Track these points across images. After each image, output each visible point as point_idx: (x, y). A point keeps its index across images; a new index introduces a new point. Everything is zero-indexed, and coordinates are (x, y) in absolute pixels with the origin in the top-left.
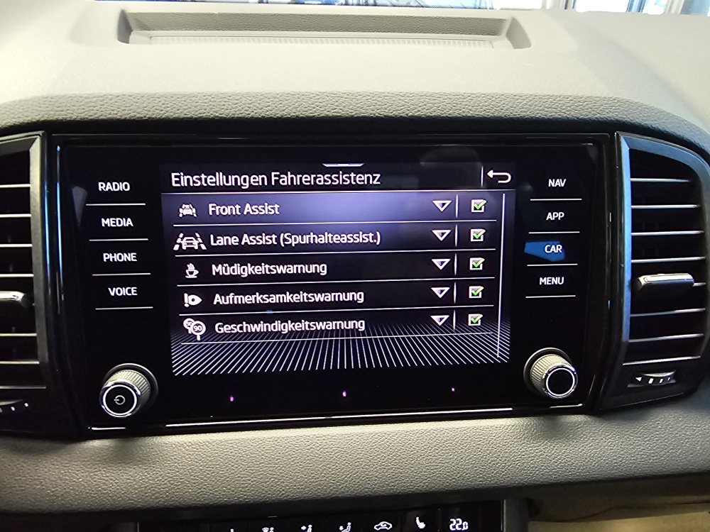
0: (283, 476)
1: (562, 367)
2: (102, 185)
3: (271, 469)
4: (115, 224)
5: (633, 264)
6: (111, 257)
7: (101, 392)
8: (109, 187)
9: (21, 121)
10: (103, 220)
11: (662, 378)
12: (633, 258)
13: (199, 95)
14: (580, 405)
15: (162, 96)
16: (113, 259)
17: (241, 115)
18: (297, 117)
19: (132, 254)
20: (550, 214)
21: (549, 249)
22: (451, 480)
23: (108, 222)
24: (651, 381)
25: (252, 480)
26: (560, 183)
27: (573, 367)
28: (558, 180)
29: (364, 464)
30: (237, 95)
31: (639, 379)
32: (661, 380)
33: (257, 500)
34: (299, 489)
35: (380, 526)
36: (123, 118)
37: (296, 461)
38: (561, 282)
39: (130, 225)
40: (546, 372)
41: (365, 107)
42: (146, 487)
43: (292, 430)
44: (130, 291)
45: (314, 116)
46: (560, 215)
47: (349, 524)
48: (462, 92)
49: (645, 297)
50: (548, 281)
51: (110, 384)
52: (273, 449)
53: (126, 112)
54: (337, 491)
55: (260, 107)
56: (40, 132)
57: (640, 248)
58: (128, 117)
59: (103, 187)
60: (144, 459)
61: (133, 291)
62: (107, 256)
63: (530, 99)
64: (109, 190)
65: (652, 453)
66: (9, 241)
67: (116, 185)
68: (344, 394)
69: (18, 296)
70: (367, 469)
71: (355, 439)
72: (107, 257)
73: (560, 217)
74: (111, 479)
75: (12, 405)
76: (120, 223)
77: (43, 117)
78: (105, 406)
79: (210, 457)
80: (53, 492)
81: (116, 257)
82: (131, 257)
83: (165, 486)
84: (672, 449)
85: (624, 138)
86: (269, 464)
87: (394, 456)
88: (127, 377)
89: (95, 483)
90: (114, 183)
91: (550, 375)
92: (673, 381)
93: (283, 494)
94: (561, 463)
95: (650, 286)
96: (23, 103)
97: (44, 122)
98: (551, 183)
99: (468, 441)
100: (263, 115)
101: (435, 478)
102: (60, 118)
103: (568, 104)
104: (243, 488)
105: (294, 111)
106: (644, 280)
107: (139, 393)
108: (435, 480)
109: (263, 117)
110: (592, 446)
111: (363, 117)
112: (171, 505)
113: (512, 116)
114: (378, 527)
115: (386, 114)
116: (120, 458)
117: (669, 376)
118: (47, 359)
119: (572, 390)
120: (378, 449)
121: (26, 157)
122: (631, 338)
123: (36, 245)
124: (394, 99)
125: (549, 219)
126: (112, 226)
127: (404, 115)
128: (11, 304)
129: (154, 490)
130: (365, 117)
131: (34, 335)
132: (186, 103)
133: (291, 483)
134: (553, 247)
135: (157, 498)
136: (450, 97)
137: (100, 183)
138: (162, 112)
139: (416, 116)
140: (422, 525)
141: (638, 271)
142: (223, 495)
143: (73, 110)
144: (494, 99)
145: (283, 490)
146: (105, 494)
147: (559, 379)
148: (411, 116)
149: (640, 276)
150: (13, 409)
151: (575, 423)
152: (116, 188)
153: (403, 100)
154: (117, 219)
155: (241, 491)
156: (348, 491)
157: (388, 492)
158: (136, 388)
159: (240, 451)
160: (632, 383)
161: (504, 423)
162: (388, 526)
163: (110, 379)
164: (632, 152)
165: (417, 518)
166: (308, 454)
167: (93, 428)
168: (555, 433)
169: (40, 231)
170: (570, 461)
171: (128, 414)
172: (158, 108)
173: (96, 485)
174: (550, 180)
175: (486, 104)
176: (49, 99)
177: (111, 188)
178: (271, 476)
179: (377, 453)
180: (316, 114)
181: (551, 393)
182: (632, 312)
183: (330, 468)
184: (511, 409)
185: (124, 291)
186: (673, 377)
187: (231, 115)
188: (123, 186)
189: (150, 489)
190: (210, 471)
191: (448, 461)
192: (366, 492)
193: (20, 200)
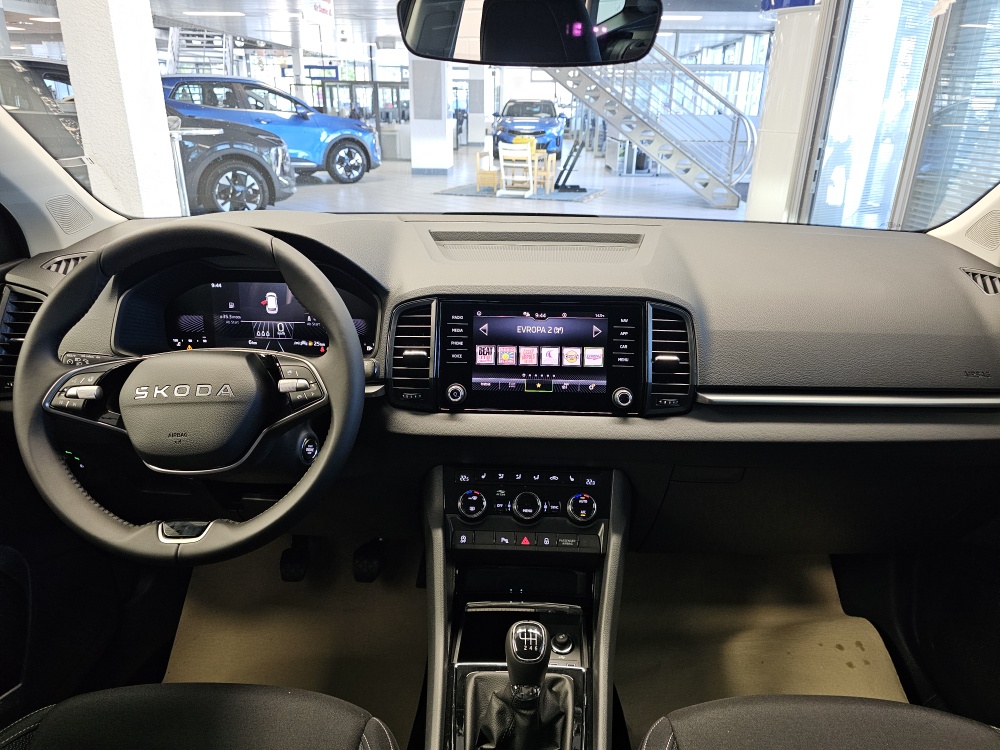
1: (625, 392)
4: (457, 331)
5: (653, 351)
7: (448, 392)
8: (456, 318)
9: (429, 294)
10: (453, 329)
11: (670, 401)
14: (637, 413)
15: (477, 286)
16: (455, 344)
19: (461, 342)
20: (623, 333)
21: (622, 347)
24: (665, 402)
26: (626, 321)
27: (632, 394)
28: (625, 319)
31: (660, 401)
38: (627, 360)
39: (462, 331)
40: (618, 394)
44: (459, 356)
46: (626, 333)
47: (538, 475)
49: (657, 365)
50: (622, 360)
51: (450, 390)
52: (510, 420)
55: (512, 291)
56: (436, 298)
57: (656, 346)
59: (454, 318)
66: (422, 335)
69: (425, 353)
72: (452, 343)
74: (449, 426)
75: (415, 396)
78: (449, 396)
85: (650, 304)
88: (457, 387)
90: (457, 316)
92: (678, 405)
95: (659, 361)
96: (431, 288)
97: (438, 294)
98: (622, 320)
102: (443, 293)
106: (657, 358)
107: (461, 393)
110: (642, 429)
114: (551, 479)
116: (451, 420)
117: (674, 401)
119: (629, 402)
121: (430, 306)
122: (653, 383)
123: (432, 336)
125: (622, 335)
128: (423, 356)
131: (429, 369)
132: (485, 289)
134: (624, 346)
137: (453, 316)
140: (572, 480)
141: (654, 355)
143: (447, 291)
144: (598, 289)
147: (624, 398)
149: (654, 358)
152: (458, 318)
154: (458, 329)
158: (460, 391)
163: (450, 388)
164: (654, 310)
165: (570, 475)
167: (441, 408)
168: (625, 422)
169: (434, 331)
171: (458, 400)
172: (476, 291)
176: (437, 287)
181: (621, 403)
185: (457, 356)
187: (502, 293)
188: (461, 317)
193: (428, 321)
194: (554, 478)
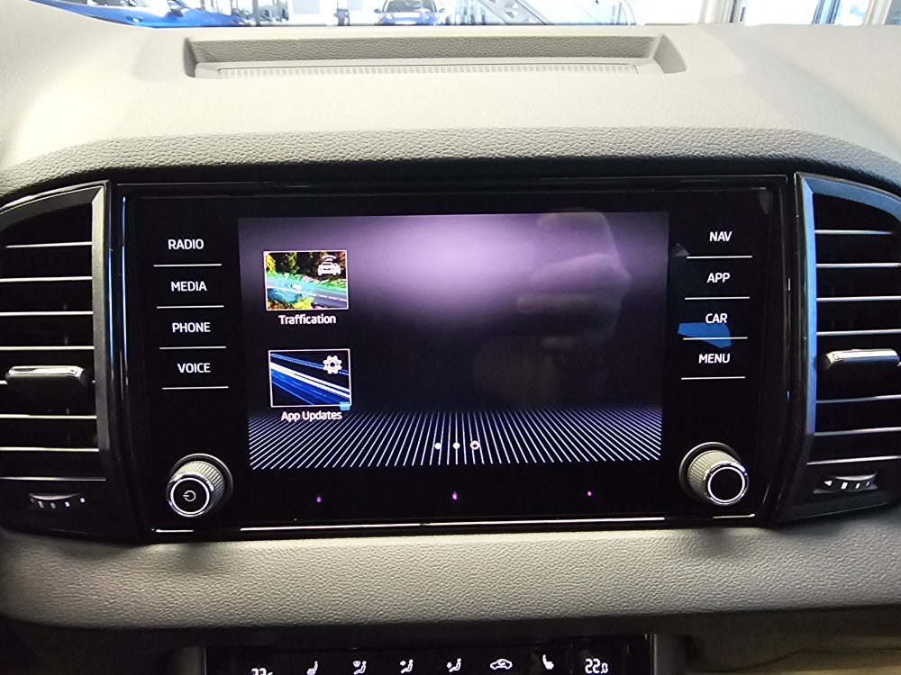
0: (380, 593)
1: (729, 465)
2: (172, 243)
3: (367, 584)
4: (186, 288)
5: (819, 337)
6: (182, 327)
7: (168, 487)
8: (181, 245)
9: (83, 168)
10: (173, 283)
11: (858, 482)
12: (818, 330)
13: (286, 136)
14: (753, 515)
15: (243, 138)
16: (184, 329)
17: (334, 159)
18: (401, 159)
19: (206, 323)
20: (711, 275)
21: (711, 319)
22: (587, 604)
23: (178, 286)
24: (844, 486)
25: (344, 596)
26: (725, 237)
27: (743, 465)
28: (722, 233)
29: (480, 581)
30: (331, 134)
31: (829, 483)
32: (858, 485)
33: (350, 621)
34: (400, 608)
35: (497, 665)
36: (198, 163)
37: (396, 576)
38: (726, 359)
39: (203, 290)
40: (707, 472)
41: (483, 146)
42: (218, 601)
43: (391, 538)
44: (202, 368)
45: (420, 158)
46: (725, 276)
47: (459, 660)
48: (600, 126)
49: (834, 379)
50: (710, 358)
51: (177, 477)
52: (369, 560)
53: (201, 157)
54: (446, 613)
55: (357, 148)
56: (104, 182)
57: (827, 317)
58: (203, 162)
59: (173, 246)
60: (217, 568)
61: (205, 368)
62: (176, 326)
63: (686, 133)
64: (180, 248)
65: (848, 578)
66: (65, 307)
67: (188, 243)
68: (455, 497)
69: (77, 371)
70: (483, 587)
71: (468, 551)
73: (724, 279)
74: (178, 591)
75: (67, 500)
76: (192, 287)
77: (107, 164)
78: (172, 503)
79: (293, 567)
80: (112, 603)
81: (187, 327)
82: (203, 327)
83: (241, 601)
84: (873, 573)
85: (807, 181)
86: (364, 578)
87: (517, 572)
88: (198, 469)
89: (159, 595)
90: (186, 241)
91: (712, 475)
92: (873, 487)
93: (381, 615)
94: (727, 586)
95: (841, 364)
97: (109, 170)
98: (713, 237)
99: (609, 557)
100: (360, 157)
101: (568, 600)
102: (127, 165)
103: (734, 139)
104: (333, 605)
105: (397, 152)
106: (834, 357)
107: (212, 488)
108: (568, 603)
109: (360, 160)
110: (767, 566)
111: (479, 158)
112: (248, 623)
113: (663, 154)
114: (495, 666)
115: (507, 154)
116: (188, 566)
117: (868, 480)
118: (108, 446)
119: (741, 494)
120: (496, 564)
121: (87, 210)
122: (816, 431)
123: (98, 310)
124: (517, 136)
125: (711, 281)
126: (183, 290)
127: (530, 155)
129: (228, 605)
130: (482, 158)
131: (94, 417)
132: (270, 145)
133: (390, 601)
134: (716, 315)
135: (231, 615)
136: (586, 133)
137: (170, 241)
138: (243, 157)
139: (544, 157)
140: (549, 665)
141: (825, 345)
142: (310, 613)
143: (142, 156)
144: (640, 134)
145: (381, 610)
146: (171, 607)
147: (724, 481)
148: (539, 156)
149: (828, 352)
150: (67, 504)
151: (746, 537)
152: (188, 245)
153: (528, 138)
154: (189, 283)
155: (330, 609)
156: (460, 614)
157: (509, 616)
158: (208, 482)
159: (329, 561)
160: (819, 487)
161: (655, 536)
162: (507, 665)
163: (178, 472)
164: (814, 195)
165: (544, 656)
166: (411, 568)
167: (158, 531)
168: (721, 549)
169: (102, 296)
170: (739, 585)
171: (200, 512)
172: (237, 151)
173: (162, 597)
174: (712, 234)
175: (630, 140)
176: (114, 144)
177: (182, 246)
178: (367, 593)
179: (496, 569)
180: (423, 156)
181: (714, 498)
182: (818, 398)
183: (438, 585)
184: (663, 519)
185: (195, 368)
186: (874, 481)
187: (322, 159)
189: (222, 604)
190: (293, 584)
191: (584, 580)
192: (483, 615)
193: (82, 261)
194: (501, 663)
